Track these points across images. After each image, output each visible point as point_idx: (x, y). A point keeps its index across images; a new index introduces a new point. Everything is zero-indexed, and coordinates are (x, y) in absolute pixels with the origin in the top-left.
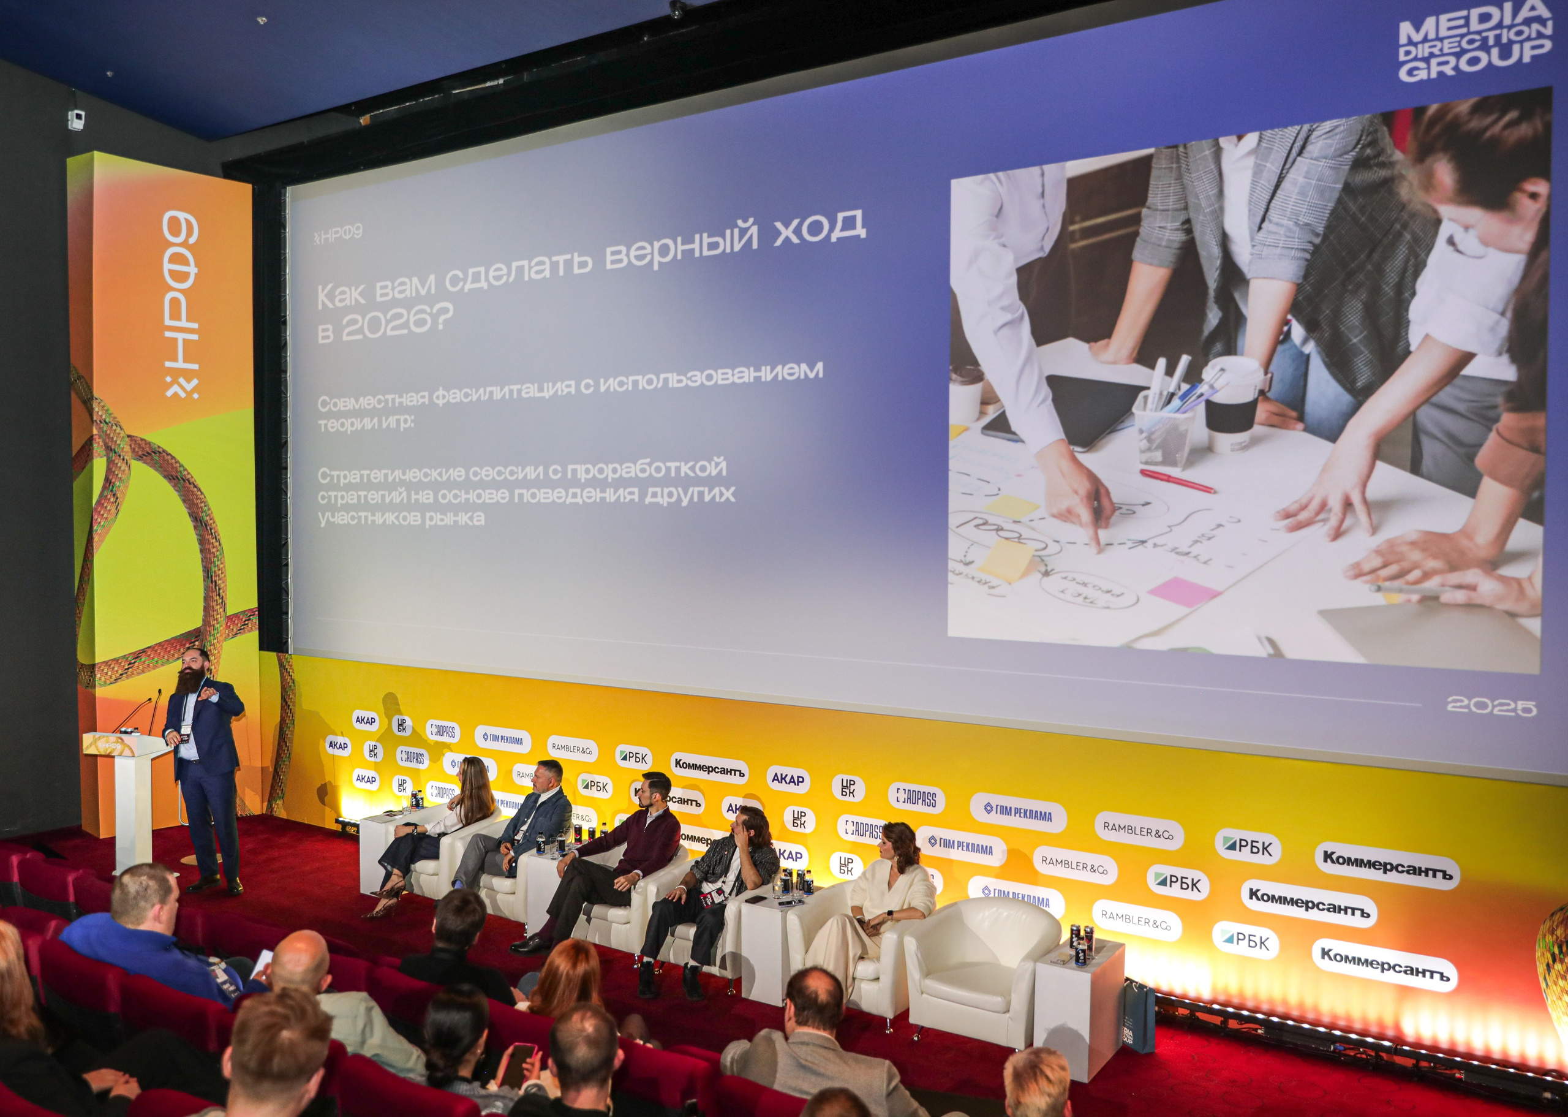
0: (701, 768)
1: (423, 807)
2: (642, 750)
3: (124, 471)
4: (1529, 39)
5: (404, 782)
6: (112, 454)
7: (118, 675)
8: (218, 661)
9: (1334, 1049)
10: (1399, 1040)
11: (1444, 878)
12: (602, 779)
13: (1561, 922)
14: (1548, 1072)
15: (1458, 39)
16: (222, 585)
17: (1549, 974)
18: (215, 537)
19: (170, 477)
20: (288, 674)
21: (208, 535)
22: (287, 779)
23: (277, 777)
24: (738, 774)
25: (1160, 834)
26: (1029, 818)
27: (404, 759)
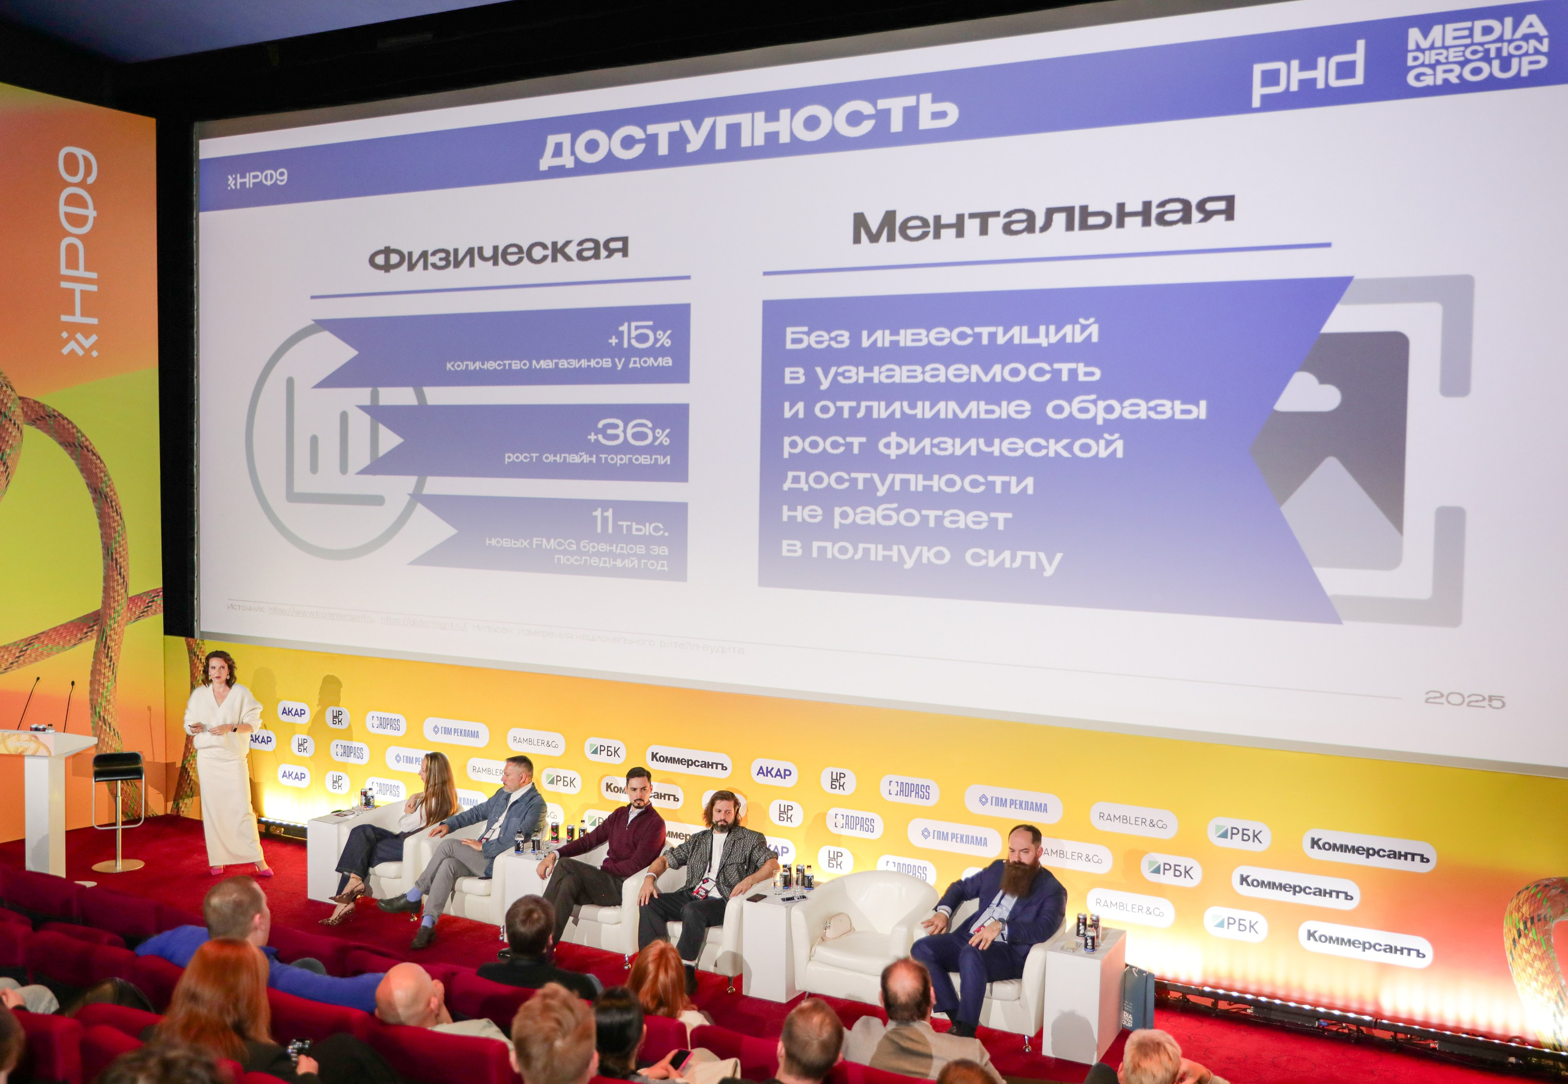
0: (680, 761)
2: (614, 743)
3: (15, 437)
4: (1526, 54)
5: (340, 778)
7: (8, 664)
8: (119, 647)
9: (1319, 1025)
10: (1378, 1015)
11: (1422, 861)
12: (570, 774)
13: (1527, 901)
14: (1511, 1040)
15: (1462, 49)
16: (124, 564)
17: (1515, 949)
18: (117, 510)
19: (67, 445)
20: (199, 661)
21: (108, 508)
23: (186, 773)
24: (720, 767)
25: (1153, 823)
26: (1025, 809)
27: (339, 754)
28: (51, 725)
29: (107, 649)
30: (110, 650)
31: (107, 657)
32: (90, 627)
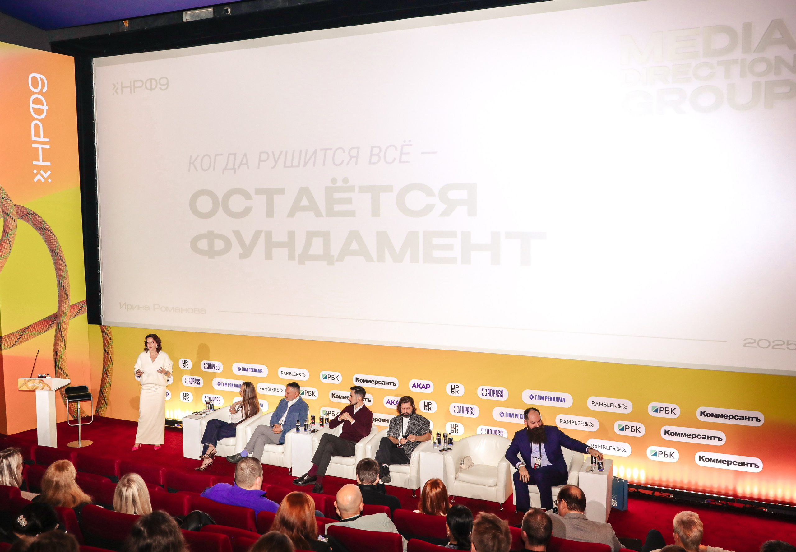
0: (371, 382)
2: (336, 374)
3: (13, 225)
5: (187, 395)
6: (6, 216)
7: (14, 342)
8: (67, 331)
9: (707, 502)
10: (735, 496)
11: (757, 421)
12: (312, 389)
16: (68, 288)
18: (63, 261)
19: (38, 228)
20: (108, 337)
21: (59, 260)
22: (109, 396)
23: (102, 394)
24: (392, 384)
25: (620, 406)
26: (553, 401)
27: (187, 382)
28: (49, 374)
29: (61, 332)
30: (63, 333)
31: (61, 337)
32: (52, 322)
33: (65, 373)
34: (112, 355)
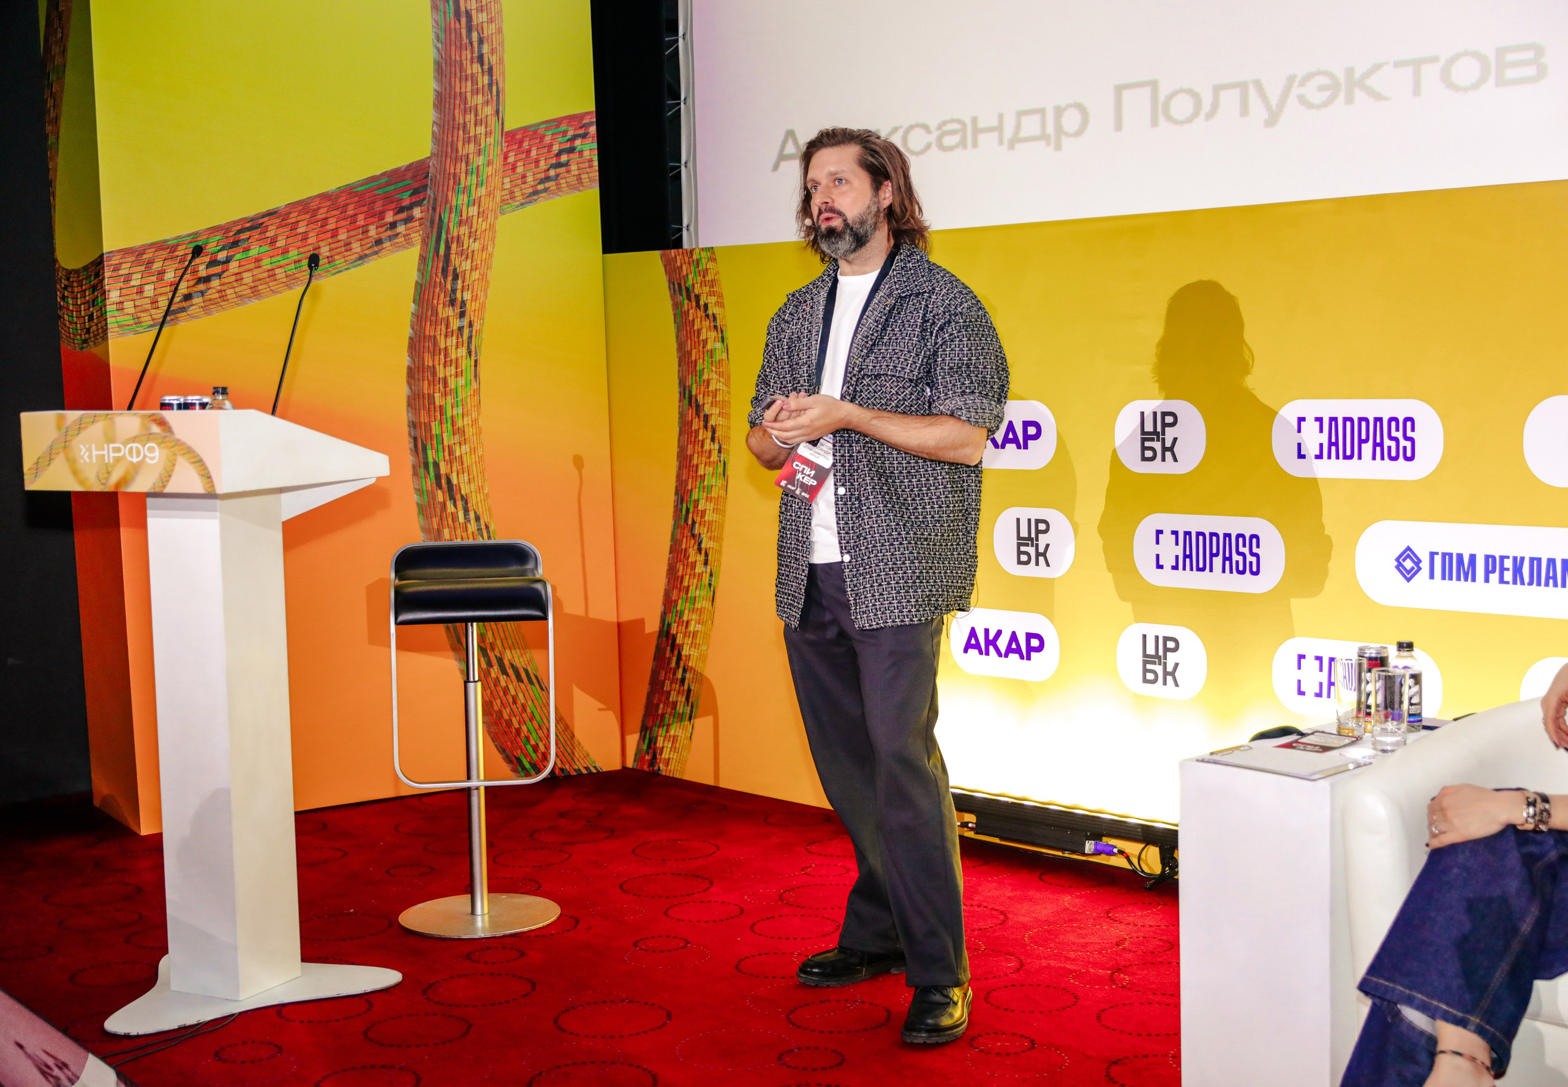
1: (1417, 722)
5: (1170, 644)
7: (175, 297)
8: (484, 277)
16: (489, 30)
20: (700, 313)
22: (703, 657)
23: (672, 651)
27: (1168, 561)
29: (450, 278)
30: (460, 282)
32: (401, 210)
33: (472, 515)
34: (721, 421)
